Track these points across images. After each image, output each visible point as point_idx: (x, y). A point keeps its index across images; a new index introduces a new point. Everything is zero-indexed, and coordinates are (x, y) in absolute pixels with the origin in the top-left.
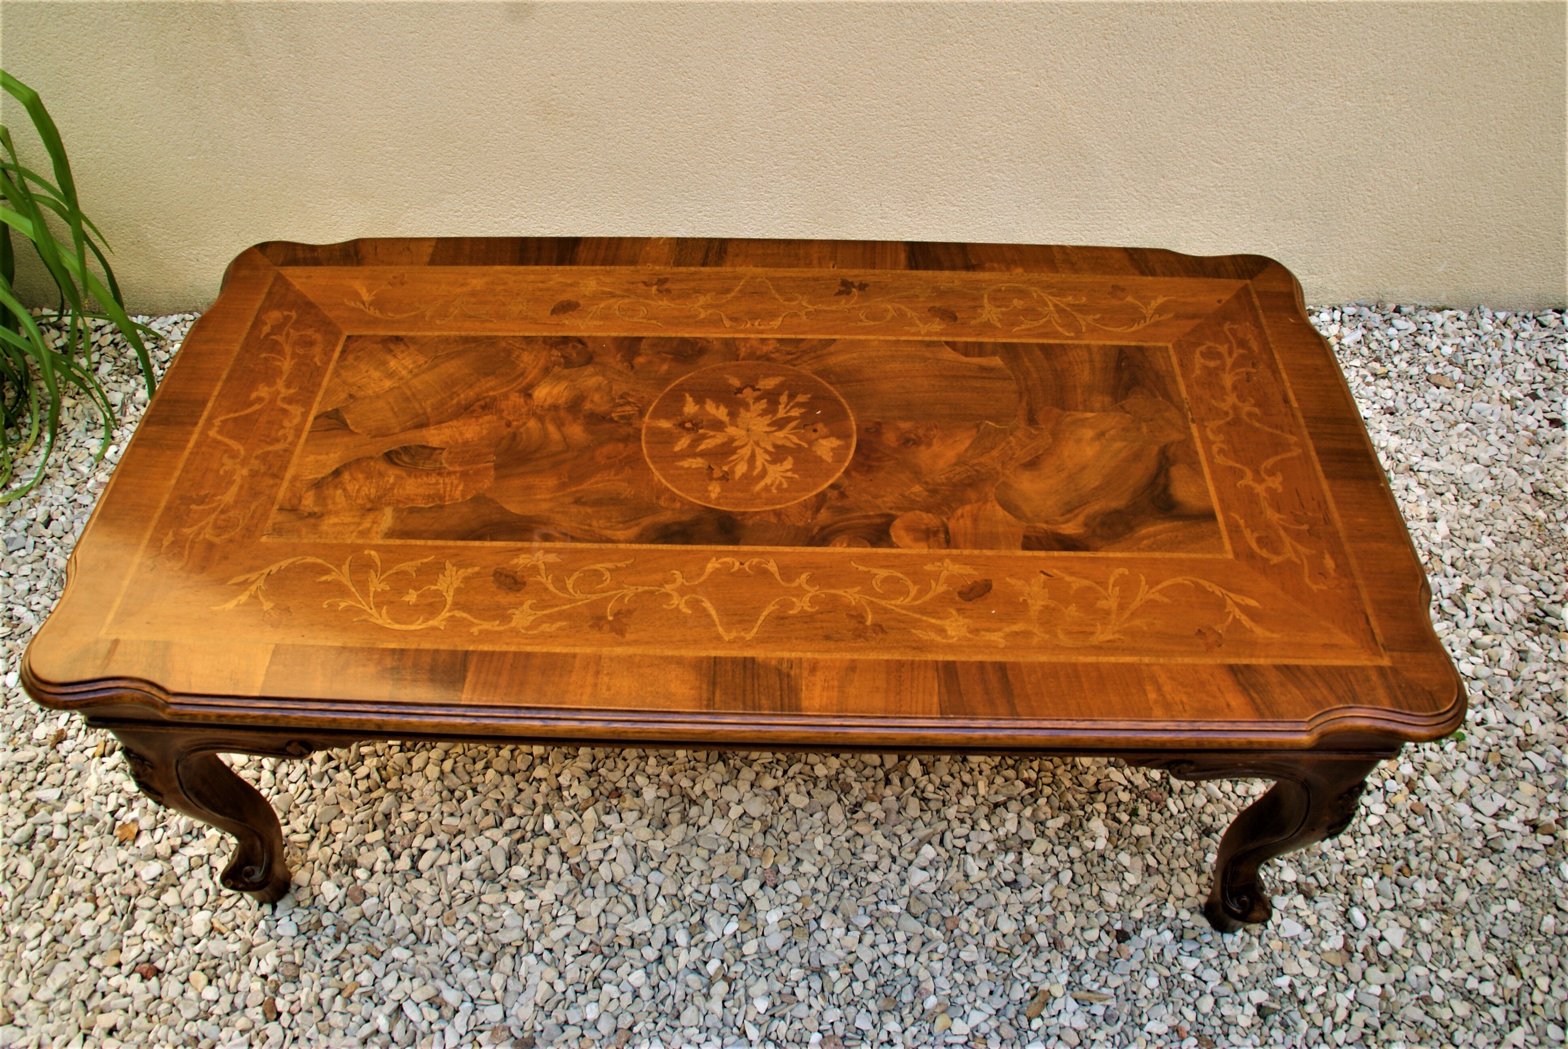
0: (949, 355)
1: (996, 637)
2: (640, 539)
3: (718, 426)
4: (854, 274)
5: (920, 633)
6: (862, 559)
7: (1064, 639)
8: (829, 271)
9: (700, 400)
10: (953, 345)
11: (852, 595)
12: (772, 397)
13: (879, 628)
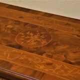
0: (76, 36)
1: (47, 70)
2: (7, 45)
3: (30, 36)
4: (70, 23)
5: (36, 66)
6: (36, 56)
7: (57, 73)
8: (67, 22)
9: (30, 32)
10: (77, 35)
11: (30, 59)
12: (41, 35)
13: (30, 64)
